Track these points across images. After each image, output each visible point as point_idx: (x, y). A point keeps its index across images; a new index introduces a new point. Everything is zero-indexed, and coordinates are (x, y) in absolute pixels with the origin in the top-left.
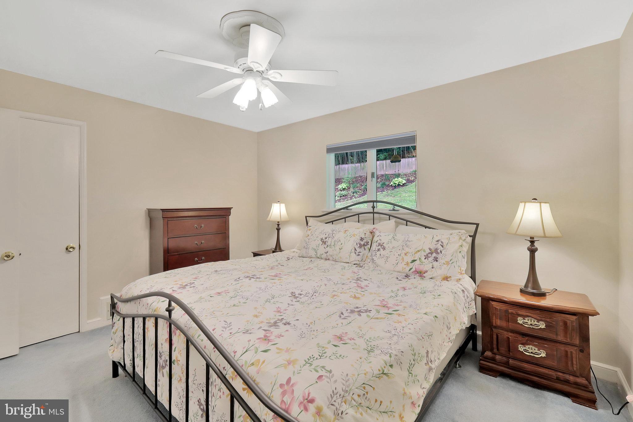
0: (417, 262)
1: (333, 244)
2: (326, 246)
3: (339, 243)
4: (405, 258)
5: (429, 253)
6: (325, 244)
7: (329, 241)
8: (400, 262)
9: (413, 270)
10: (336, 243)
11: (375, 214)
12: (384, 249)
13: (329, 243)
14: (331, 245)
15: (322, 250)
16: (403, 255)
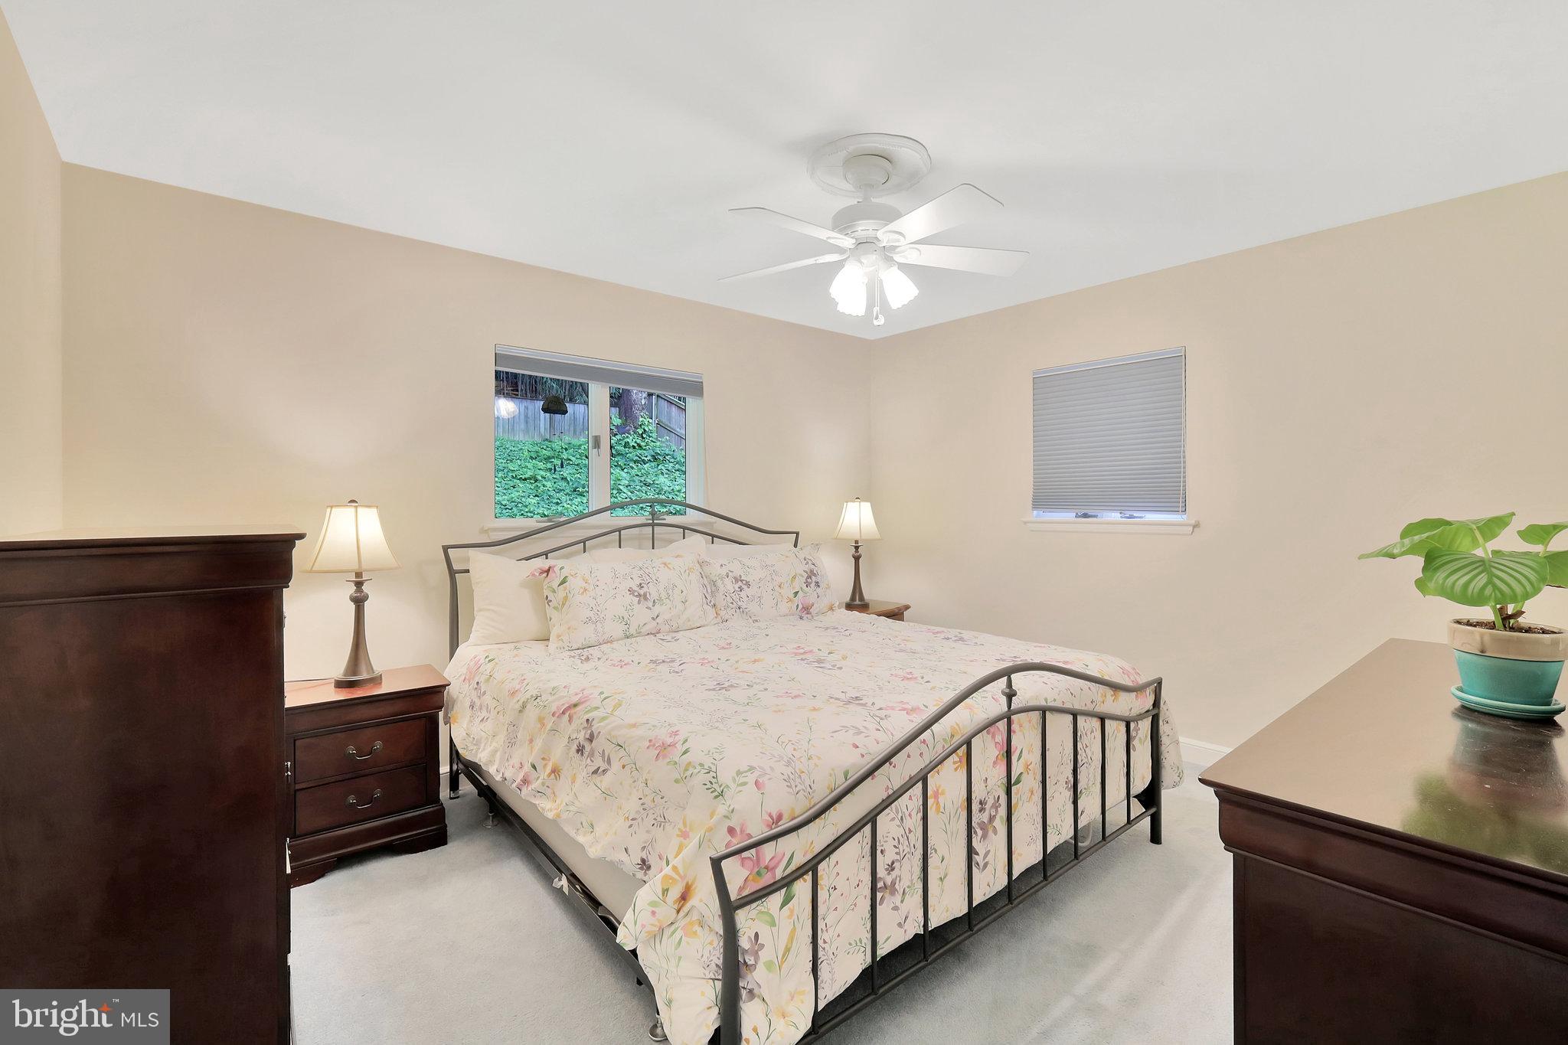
0: (800, 594)
1: (664, 595)
2: (650, 604)
3: (677, 591)
4: (782, 591)
5: (808, 578)
6: (646, 599)
7: (653, 591)
8: (780, 600)
9: (800, 606)
10: (670, 592)
11: (656, 528)
12: (748, 584)
13: (654, 595)
14: (660, 599)
15: (641, 615)
16: (777, 588)
